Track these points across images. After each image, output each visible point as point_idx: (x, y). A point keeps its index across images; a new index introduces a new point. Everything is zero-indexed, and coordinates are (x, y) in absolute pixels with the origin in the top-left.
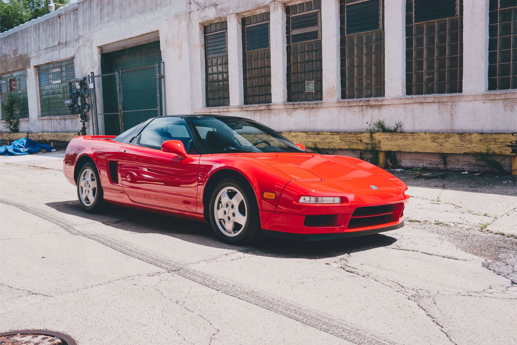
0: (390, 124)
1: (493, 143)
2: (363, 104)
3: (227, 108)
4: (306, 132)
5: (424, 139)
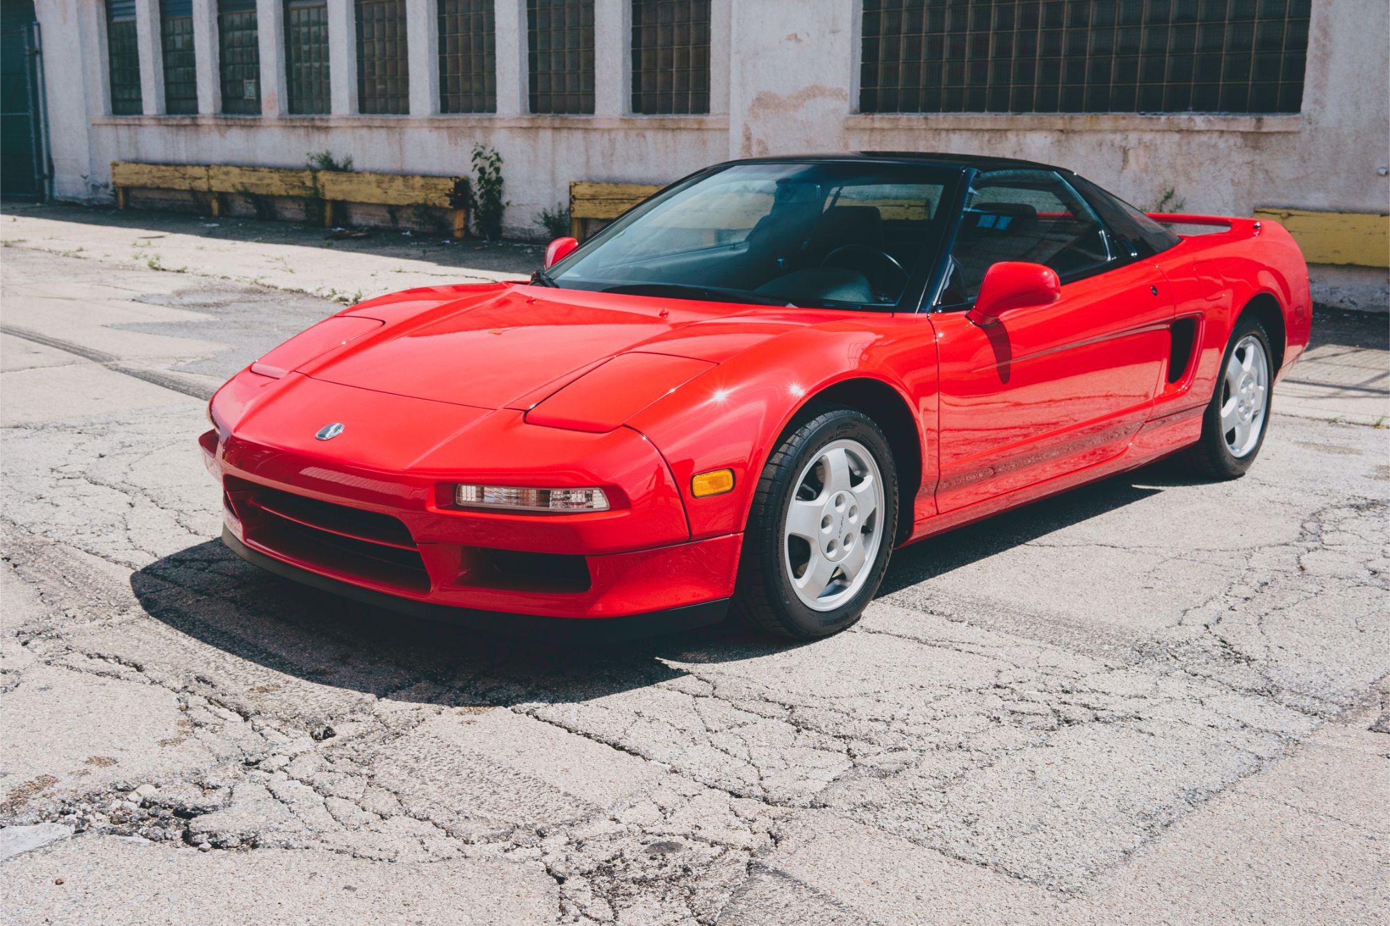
0: (338, 159)
1: (434, 190)
3: (139, 119)
4: (239, 166)
5: (369, 183)
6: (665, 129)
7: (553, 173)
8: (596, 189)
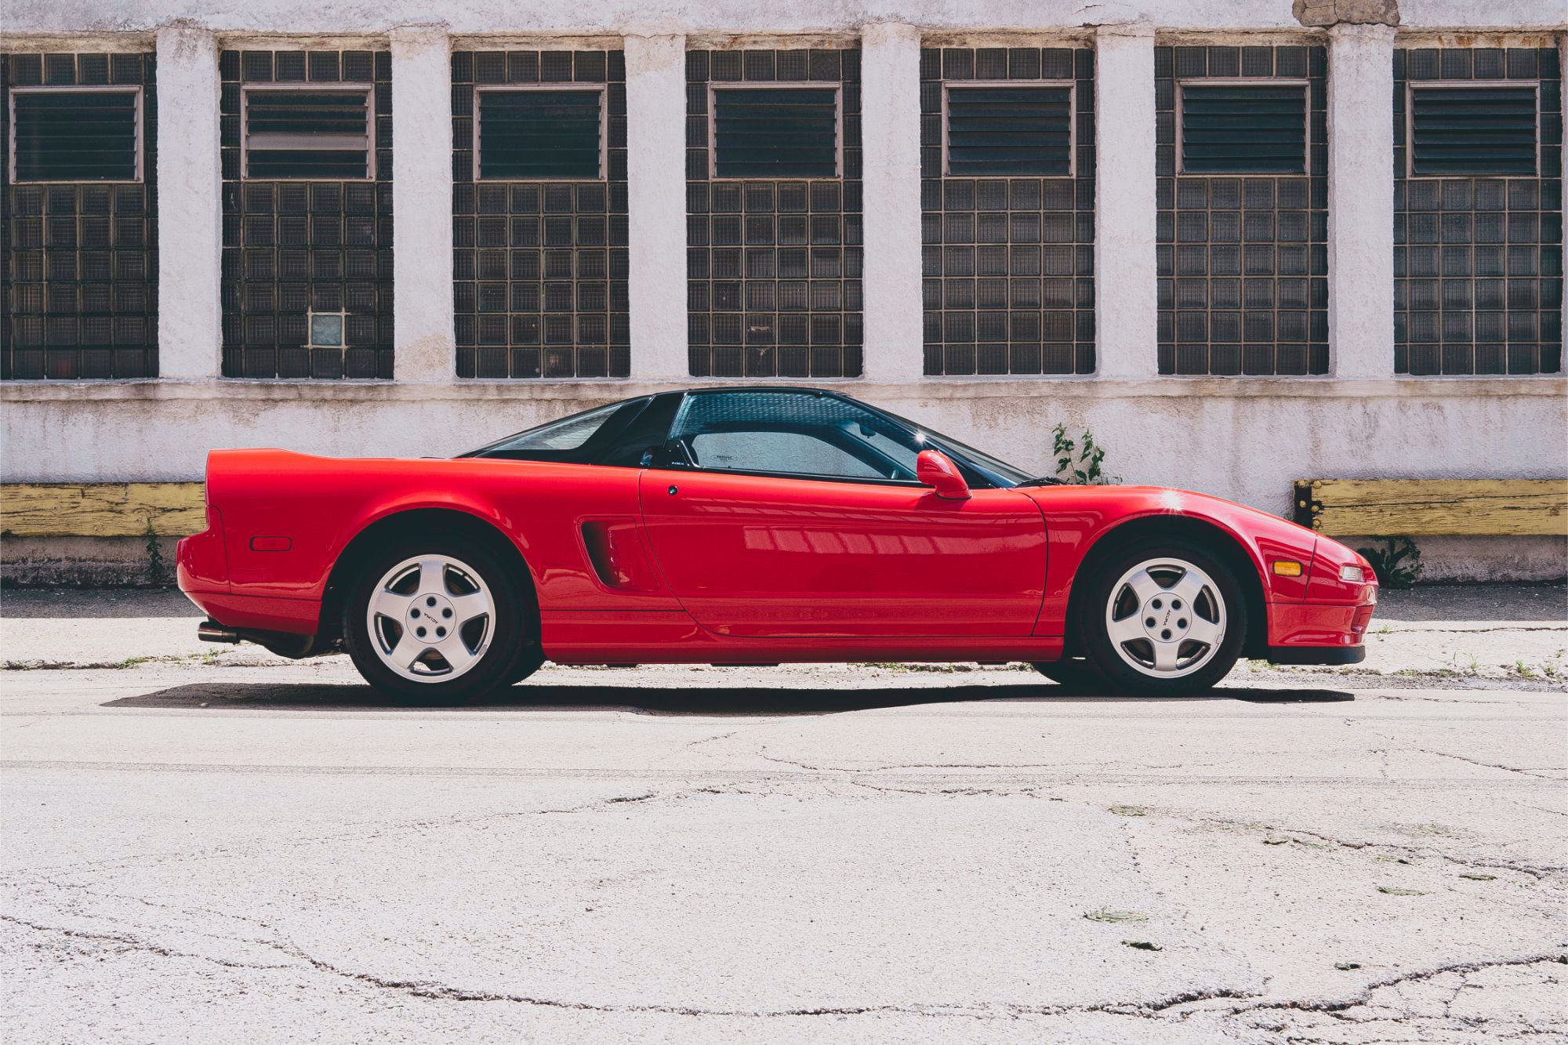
2: (556, 396)
6: (1488, 395)
7: (1235, 467)
8: (1373, 488)
